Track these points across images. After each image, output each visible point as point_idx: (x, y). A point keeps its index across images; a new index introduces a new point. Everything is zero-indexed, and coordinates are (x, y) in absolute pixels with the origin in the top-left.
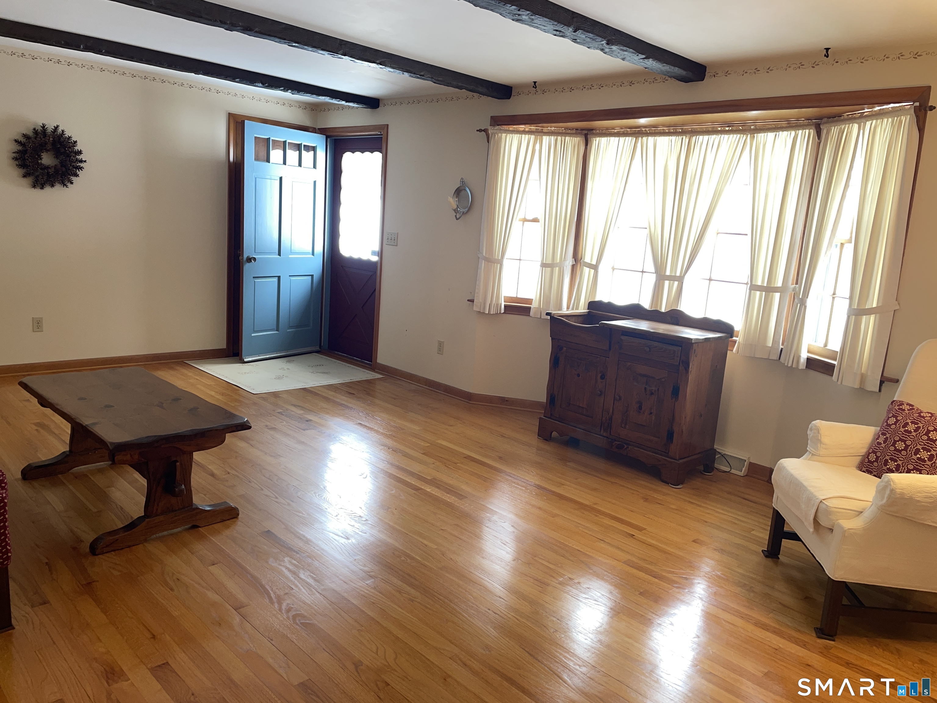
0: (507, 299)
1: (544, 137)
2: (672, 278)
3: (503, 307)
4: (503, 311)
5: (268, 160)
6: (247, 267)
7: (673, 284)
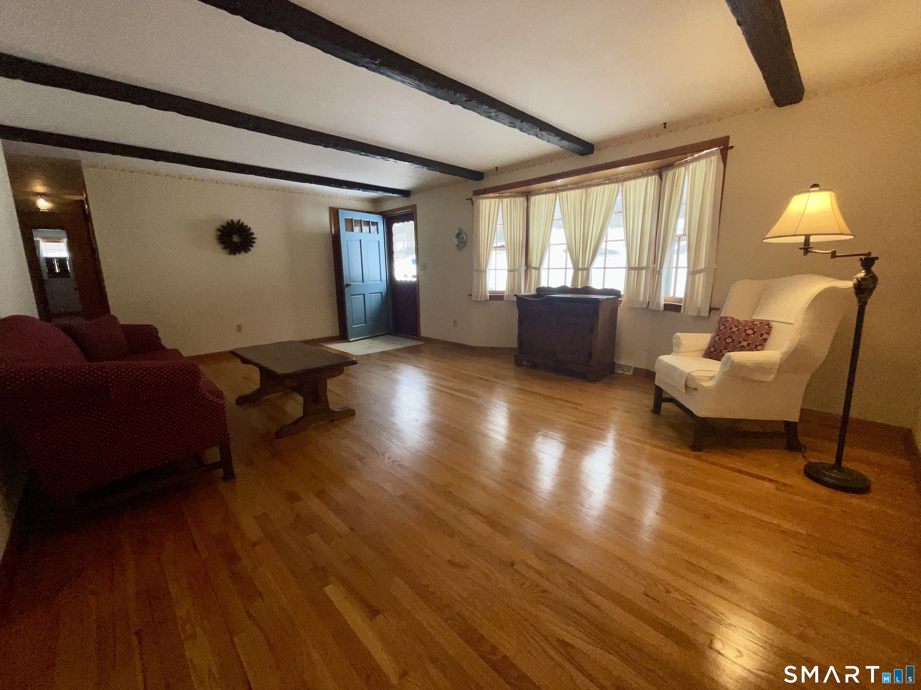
0: (491, 292)
1: (504, 199)
2: (583, 269)
3: (488, 296)
4: (488, 299)
5: (353, 231)
6: (346, 289)
7: (584, 272)
